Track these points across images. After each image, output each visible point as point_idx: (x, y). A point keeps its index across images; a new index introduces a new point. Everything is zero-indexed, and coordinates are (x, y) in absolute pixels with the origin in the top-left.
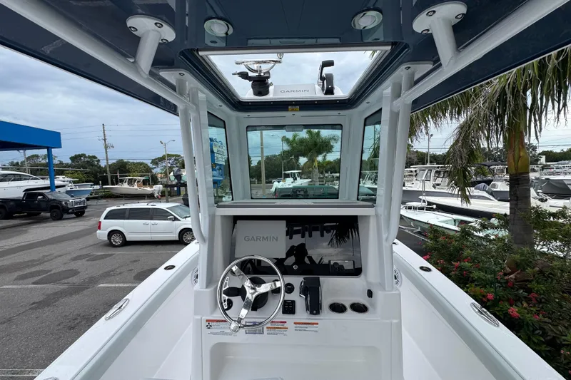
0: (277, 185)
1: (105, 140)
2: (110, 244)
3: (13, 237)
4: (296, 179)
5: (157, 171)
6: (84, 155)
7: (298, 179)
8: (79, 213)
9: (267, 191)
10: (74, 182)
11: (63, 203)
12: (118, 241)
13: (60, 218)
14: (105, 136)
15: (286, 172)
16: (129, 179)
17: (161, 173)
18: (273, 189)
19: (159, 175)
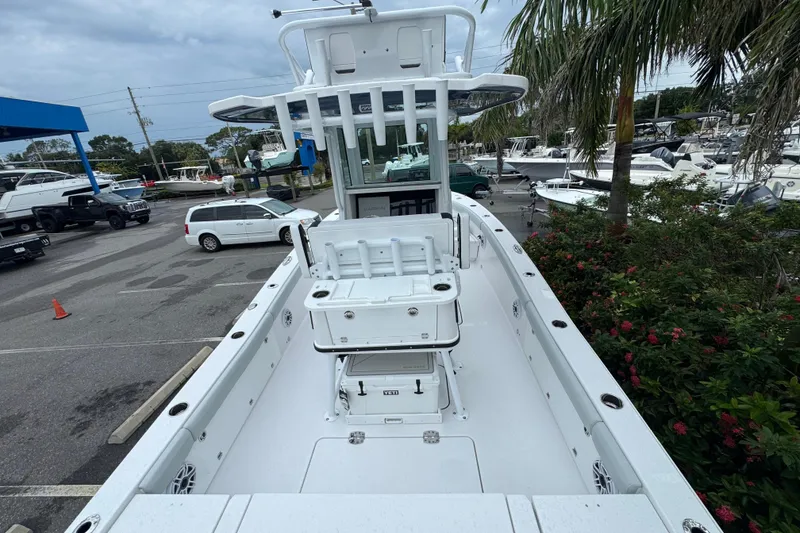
0: (390, 166)
1: (137, 113)
2: (204, 250)
3: (84, 250)
4: (416, 155)
5: (216, 154)
6: (106, 137)
7: (420, 155)
8: (143, 219)
9: (378, 175)
10: (117, 179)
11: (121, 207)
12: (210, 245)
13: (123, 227)
14: (135, 107)
15: (403, 146)
16: (187, 170)
17: (222, 158)
18: (385, 172)
19: (221, 161)
